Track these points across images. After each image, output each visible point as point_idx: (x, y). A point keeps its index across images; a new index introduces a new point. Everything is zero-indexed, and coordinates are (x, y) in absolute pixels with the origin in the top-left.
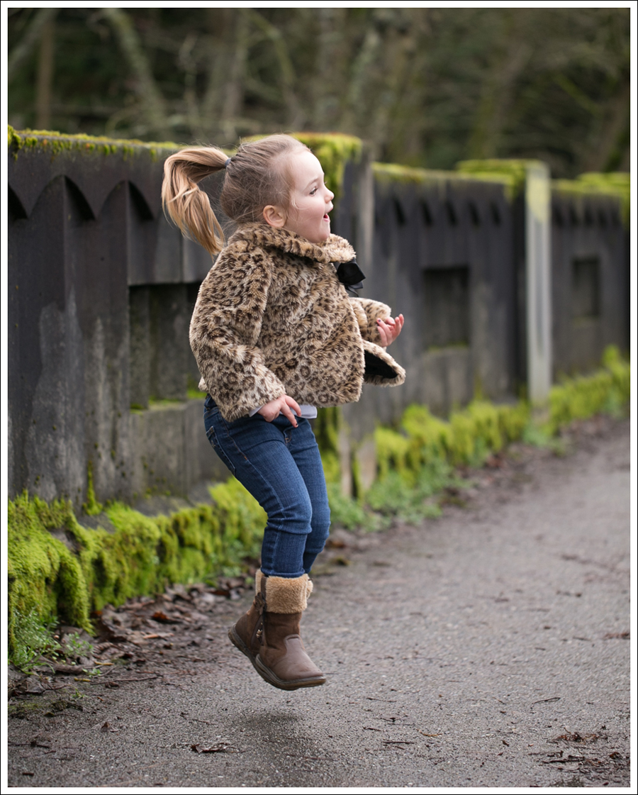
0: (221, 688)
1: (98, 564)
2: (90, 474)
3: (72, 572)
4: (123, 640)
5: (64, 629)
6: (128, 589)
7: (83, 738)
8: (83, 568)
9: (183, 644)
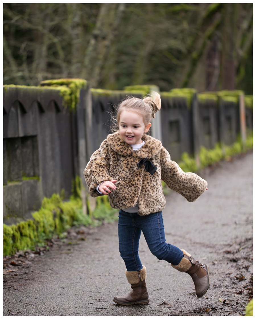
0: (36, 290)
9: (22, 274)
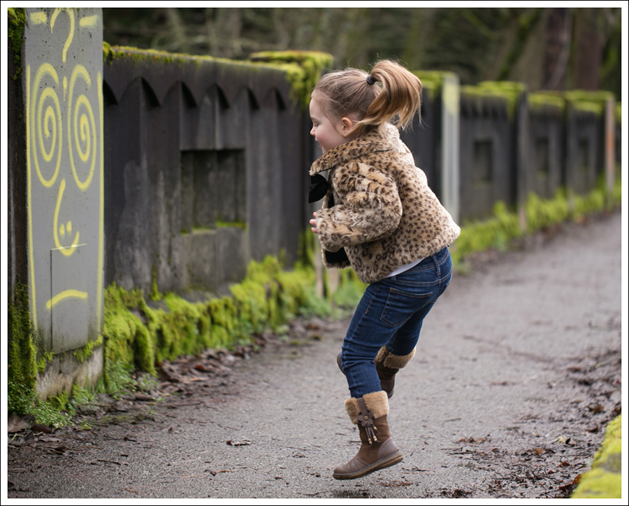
1: (160, 332)
2: (155, 274)
3: (144, 337)
4: (177, 381)
5: (139, 373)
6: (178, 350)
7: (157, 436)
8: (151, 335)
9: (216, 385)
